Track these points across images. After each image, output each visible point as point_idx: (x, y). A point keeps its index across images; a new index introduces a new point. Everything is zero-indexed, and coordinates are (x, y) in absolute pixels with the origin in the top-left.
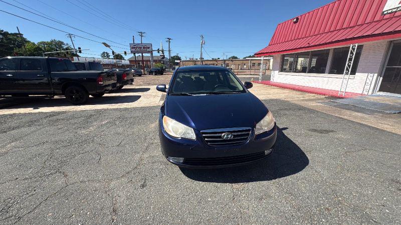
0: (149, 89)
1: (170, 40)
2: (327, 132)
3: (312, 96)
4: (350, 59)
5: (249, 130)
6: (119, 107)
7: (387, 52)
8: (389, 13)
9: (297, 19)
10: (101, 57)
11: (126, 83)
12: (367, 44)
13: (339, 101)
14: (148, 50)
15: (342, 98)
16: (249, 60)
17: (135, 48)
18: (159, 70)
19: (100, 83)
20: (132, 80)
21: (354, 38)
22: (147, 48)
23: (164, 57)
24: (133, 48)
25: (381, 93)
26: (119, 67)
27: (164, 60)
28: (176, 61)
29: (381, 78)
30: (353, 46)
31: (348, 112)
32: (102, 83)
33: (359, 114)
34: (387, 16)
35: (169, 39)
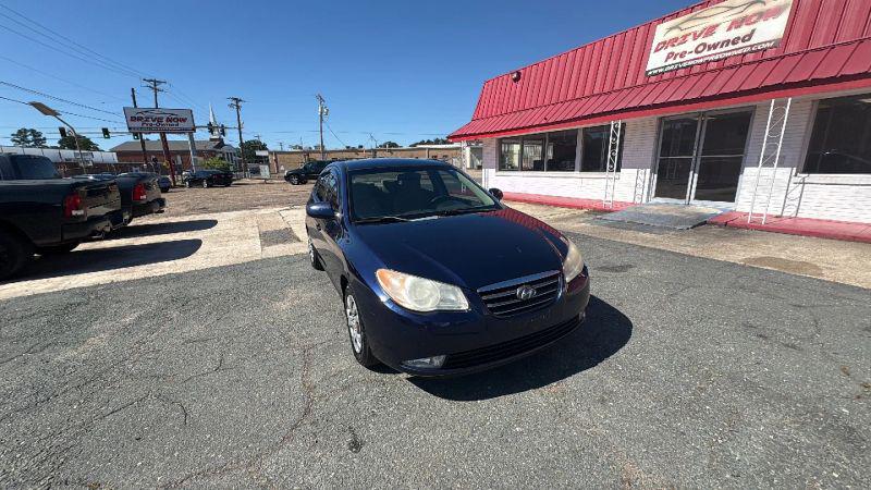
0: (213, 223)
1: (240, 104)
2: (623, 268)
3: (565, 212)
4: (614, 147)
5: (556, 277)
6: (148, 274)
7: (658, 140)
8: (656, 75)
9: (519, 74)
10: (12, 144)
11: (146, 209)
12: (631, 121)
13: (608, 216)
14: (181, 125)
15: (610, 211)
16: (425, 149)
17: (140, 121)
18: (219, 175)
19: (74, 213)
20: (162, 202)
21: (615, 112)
22: (179, 121)
23: (221, 144)
24: (133, 119)
25: (660, 200)
26: (90, 170)
27: (224, 149)
28: (258, 153)
29: (656, 176)
30: (615, 124)
31: (631, 233)
32: (80, 213)
33: (648, 235)
34: (653, 79)
35: (237, 100)
